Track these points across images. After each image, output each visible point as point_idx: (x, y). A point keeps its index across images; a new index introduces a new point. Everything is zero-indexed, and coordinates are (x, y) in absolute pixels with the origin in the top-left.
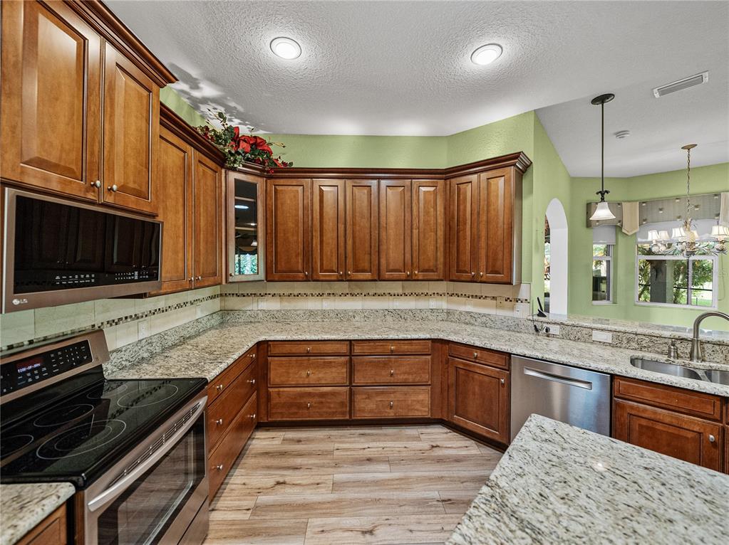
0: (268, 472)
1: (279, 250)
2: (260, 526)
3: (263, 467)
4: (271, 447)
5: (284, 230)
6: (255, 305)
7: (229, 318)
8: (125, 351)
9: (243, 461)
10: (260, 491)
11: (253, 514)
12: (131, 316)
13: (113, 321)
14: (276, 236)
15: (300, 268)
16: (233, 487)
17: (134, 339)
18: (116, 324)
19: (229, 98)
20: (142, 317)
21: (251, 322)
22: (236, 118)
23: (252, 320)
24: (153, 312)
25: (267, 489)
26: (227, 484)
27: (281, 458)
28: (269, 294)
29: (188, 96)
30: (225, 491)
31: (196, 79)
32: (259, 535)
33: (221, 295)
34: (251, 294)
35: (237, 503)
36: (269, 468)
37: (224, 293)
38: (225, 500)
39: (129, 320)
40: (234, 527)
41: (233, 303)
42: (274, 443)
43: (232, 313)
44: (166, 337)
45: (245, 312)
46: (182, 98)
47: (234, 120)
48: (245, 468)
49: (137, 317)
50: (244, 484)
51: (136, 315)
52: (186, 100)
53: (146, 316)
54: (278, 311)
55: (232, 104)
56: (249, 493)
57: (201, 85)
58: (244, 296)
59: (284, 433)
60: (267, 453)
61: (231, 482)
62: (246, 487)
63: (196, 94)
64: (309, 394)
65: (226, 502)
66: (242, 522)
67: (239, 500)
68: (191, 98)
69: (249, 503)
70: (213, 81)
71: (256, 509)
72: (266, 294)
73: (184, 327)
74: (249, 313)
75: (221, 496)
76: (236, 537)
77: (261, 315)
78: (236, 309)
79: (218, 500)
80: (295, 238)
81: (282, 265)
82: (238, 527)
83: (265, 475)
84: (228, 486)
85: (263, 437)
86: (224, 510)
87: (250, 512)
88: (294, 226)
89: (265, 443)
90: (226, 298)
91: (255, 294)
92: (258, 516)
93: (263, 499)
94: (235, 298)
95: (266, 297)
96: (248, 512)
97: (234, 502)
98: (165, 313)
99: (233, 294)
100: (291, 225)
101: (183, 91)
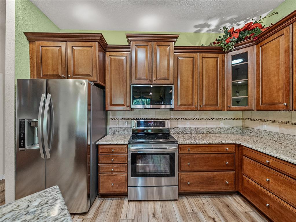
0: (217, 211)
1: (264, 89)
2: (188, 219)
3: (218, 208)
4: (234, 207)
5: (268, 74)
6: (261, 126)
7: (246, 131)
8: (180, 128)
9: (215, 198)
10: (204, 212)
11: (191, 213)
12: (183, 118)
13: (177, 118)
14: (262, 80)
15: (281, 100)
16: (200, 200)
17: (184, 126)
18: (178, 119)
19: (223, 18)
20: (188, 119)
21: (257, 137)
22: (239, 22)
23: (258, 135)
24: (193, 119)
25: (207, 215)
26: (200, 198)
27: (231, 215)
28: (270, 121)
29: (211, 31)
30: (197, 199)
31: (205, 23)
32: (183, 219)
33: (243, 119)
34: (259, 120)
35: (194, 205)
36: (220, 211)
37: (244, 117)
38: (193, 200)
39: (182, 119)
40: (183, 208)
41: (248, 123)
42: (239, 208)
43: (247, 129)
44: (199, 129)
45: (254, 129)
46: (211, 33)
47: (240, 23)
48: (212, 201)
49: (186, 119)
50: (204, 204)
51: (185, 118)
52: (213, 33)
53: (190, 119)
54: (276, 133)
55: (229, 18)
56: (201, 208)
57: (209, 23)
58: (254, 120)
59: (251, 210)
60: (228, 207)
61: (202, 199)
62: (203, 205)
63: (212, 28)
64: (269, 197)
65: (192, 201)
66: (186, 210)
67: (195, 205)
68: (213, 30)
69: (196, 210)
70: (210, 18)
71: (195, 214)
72: (268, 120)
73: (210, 128)
74: (256, 130)
75: (193, 198)
76: (179, 211)
77: (263, 134)
78: (250, 127)
79: (192, 198)
80: (276, 78)
81: (266, 99)
82: (184, 210)
83: (214, 211)
84: (200, 199)
85: (237, 201)
86: (189, 202)
87: (192, 212)
88: (275, 69)
89: (234, 203)
90: (245, 120)
91: (261, 120)
92: (192, 216)
93: (201, 215)
94: (250, 121)
95: (268, 123)
96: (192, 211)
97: (193, 204)
98: (199, 120)
99: (249, 119)
100: (273, 69)
101: (208, 31)
